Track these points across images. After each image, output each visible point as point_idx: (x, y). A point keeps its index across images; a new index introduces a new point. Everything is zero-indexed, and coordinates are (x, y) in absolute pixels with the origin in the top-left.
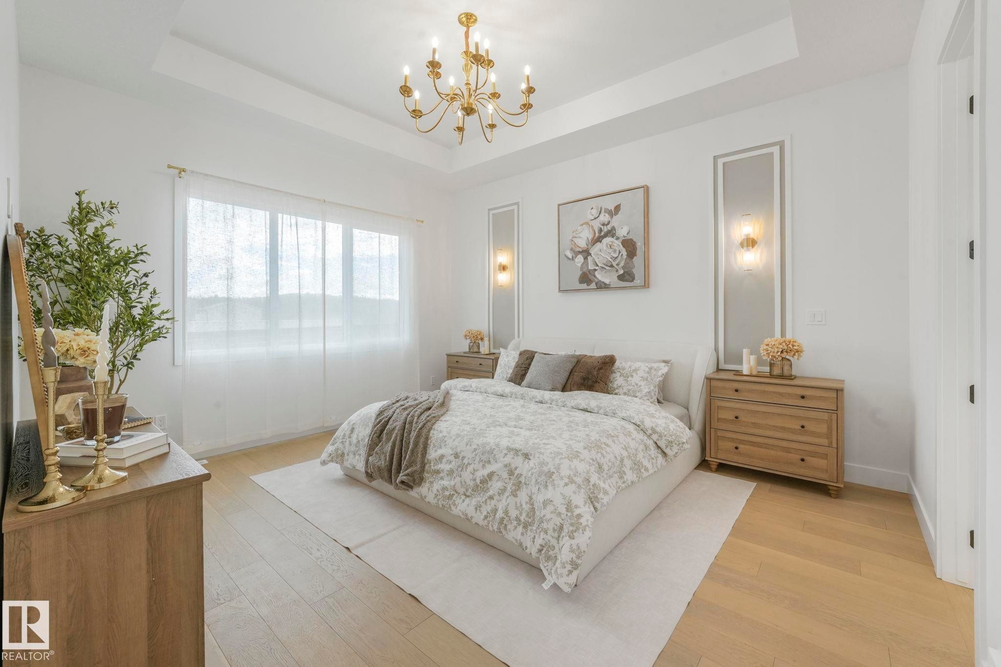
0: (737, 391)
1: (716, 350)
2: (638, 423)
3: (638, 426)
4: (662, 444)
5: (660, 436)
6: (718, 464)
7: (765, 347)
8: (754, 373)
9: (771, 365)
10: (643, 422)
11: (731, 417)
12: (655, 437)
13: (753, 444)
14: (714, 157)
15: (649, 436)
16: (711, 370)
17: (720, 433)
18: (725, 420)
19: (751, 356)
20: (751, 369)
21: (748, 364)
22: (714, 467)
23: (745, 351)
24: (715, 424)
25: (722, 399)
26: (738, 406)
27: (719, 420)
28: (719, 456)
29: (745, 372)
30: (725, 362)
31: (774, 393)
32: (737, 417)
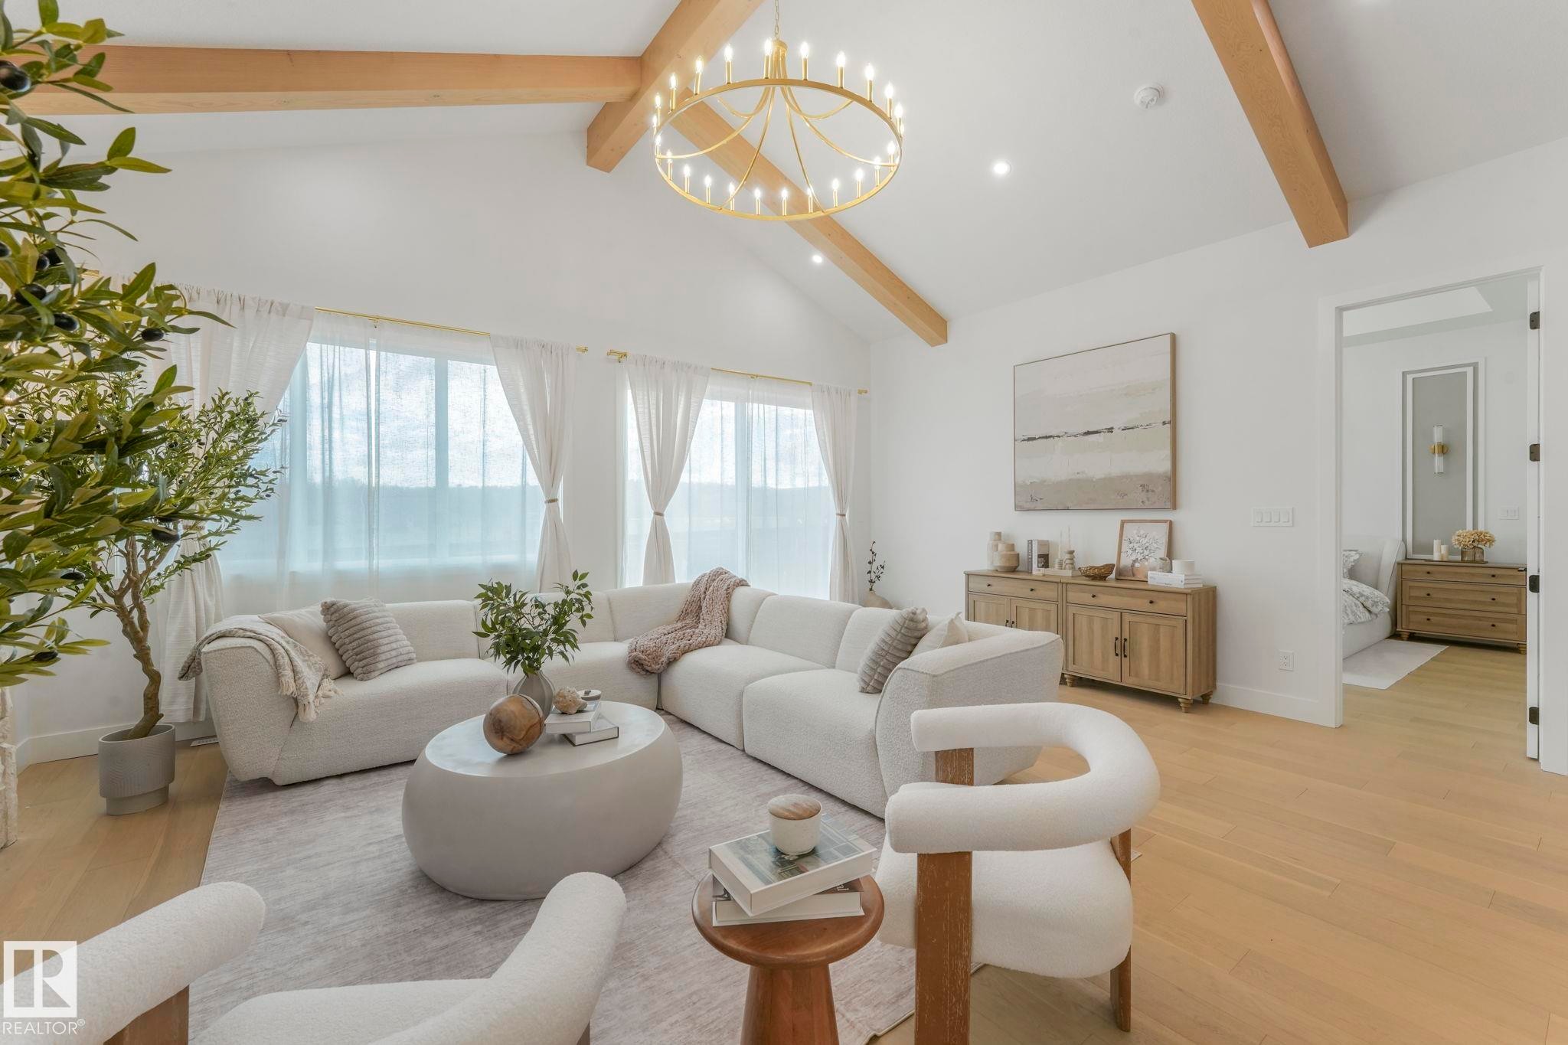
0: (1428, 573)
1: (1404, 540)
2: (1347, 589)
3: (1347, 592)
4: (1368, 604)
5: (1367, 598)
6: (1408, 634)
7: (1457, 538)
8: (1445, 559)
9: (1463, 553)
10: (1351, 589)
11: (1423, 594)
12: (1362, 599)
13: (1444, 615)
14: (1403, 373)
15: (1357, 598)
16: (1400, 559)
17: (1411, 609)
18: (1417, 598)
19: (1442, 546)
20: (1442, 556)
21: (1439, 552)
22: (1405, 636)
23: (1436, 543)
24: (1406, 601)
25: (1414, 580)
26: (1430, 585)
27: (1410, 597)
28: (1411, 627)
29: (1435, 559)
30: (1414, 552)
31: (1466, 573)
32: (1428, 595)
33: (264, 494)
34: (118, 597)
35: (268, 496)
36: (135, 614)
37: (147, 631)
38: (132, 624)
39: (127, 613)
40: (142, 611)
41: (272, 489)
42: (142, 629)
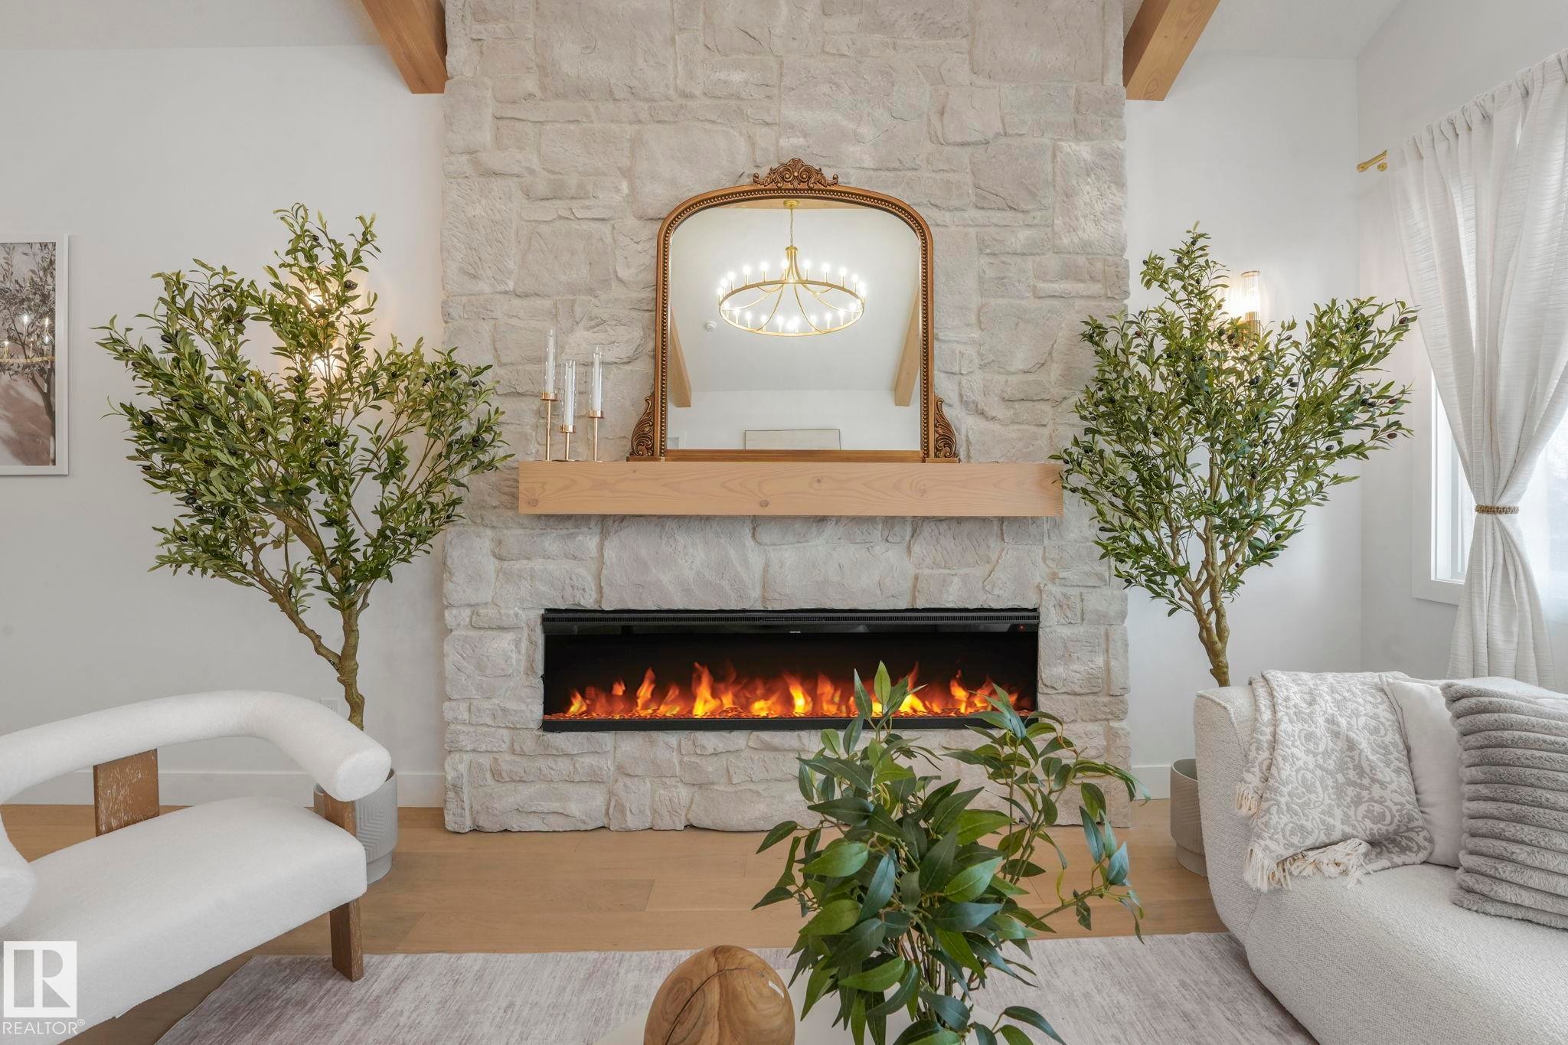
33: (1384, 435)
34: (1196, 595)
35: (1391, 436)
36: (1213, 618)
37: (1226, 644)
38: (1209, 631)
39: (1205, 617)
40: (1220, 616)
41: (1397, 423)
42: (1220, 640)
